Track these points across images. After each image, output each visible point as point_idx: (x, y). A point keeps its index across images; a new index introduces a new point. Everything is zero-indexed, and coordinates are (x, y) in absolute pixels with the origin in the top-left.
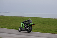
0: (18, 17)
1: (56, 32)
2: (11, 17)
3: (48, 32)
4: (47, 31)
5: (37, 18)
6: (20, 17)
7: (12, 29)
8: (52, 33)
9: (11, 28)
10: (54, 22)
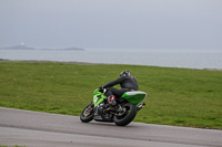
0: (61, 64)
1: (211, 123)
2: (36, 63)
3: (180, 122)
4: (176, 119)
5: (135, 66)
6: (70, 64)
7: (41, 110)
8: (197, 126)
9: (35, 109)
10: (202, 82)
